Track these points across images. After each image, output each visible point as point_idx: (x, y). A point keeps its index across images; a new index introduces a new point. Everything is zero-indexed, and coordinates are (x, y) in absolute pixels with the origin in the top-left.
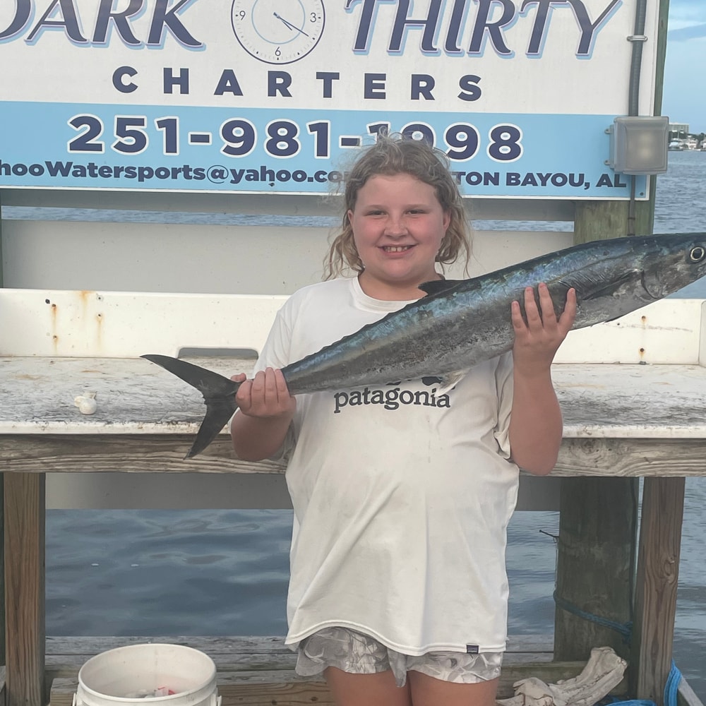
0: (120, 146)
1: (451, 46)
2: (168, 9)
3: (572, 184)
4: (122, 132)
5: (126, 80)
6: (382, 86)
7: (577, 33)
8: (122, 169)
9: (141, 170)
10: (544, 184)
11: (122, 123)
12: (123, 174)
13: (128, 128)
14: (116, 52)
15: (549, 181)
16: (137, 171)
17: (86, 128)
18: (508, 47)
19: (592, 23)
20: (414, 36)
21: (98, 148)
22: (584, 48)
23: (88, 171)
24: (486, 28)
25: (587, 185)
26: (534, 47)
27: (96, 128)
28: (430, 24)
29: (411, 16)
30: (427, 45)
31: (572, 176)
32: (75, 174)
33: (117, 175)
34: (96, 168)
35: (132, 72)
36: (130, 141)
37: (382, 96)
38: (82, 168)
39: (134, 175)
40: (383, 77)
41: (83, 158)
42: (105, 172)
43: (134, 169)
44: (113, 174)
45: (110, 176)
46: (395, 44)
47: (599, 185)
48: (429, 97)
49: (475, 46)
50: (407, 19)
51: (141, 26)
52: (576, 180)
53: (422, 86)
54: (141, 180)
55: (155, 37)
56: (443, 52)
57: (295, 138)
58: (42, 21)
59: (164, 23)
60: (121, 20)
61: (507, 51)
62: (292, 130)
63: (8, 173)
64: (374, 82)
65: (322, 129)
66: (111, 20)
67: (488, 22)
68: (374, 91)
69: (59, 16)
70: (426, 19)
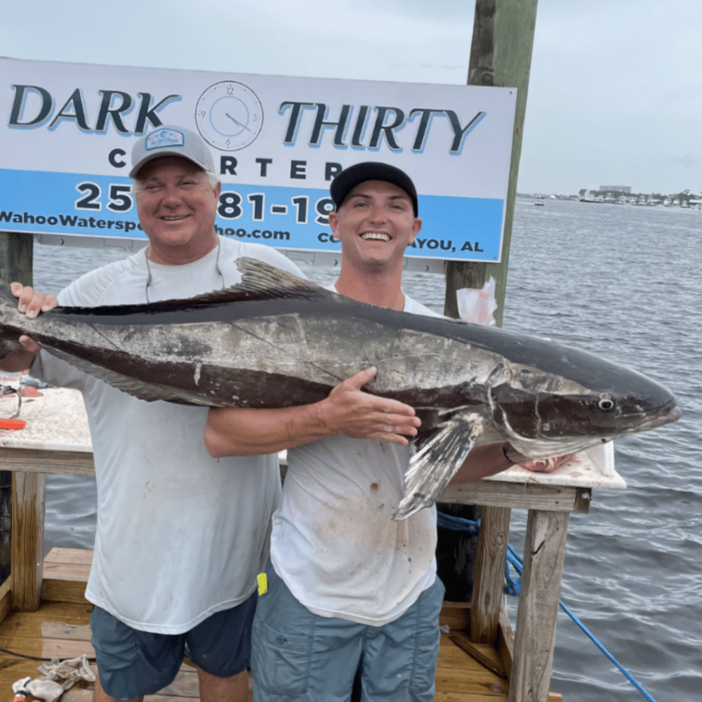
0: (112, 206)
1: (356, 141)
2: (150, 109)
3: (442, 247)
4: (114, 196)
5: (118, 158)
6: (303, 170)
7: (451, 136)
8: (113, 223)
9: (127, 224)
10: (421, 246)
11: (114, 189)
12: (114, 226)
13: (119, 193)
14: (112, 137)
15: (425, 245)
16: (124, 225)
17: (89, 192)
18: (398, 143)
19: (463, 128)
20: (328, 134)
21: (97, 206)
22: (455, 146)
23: (89, 223)
24: (382, 130)
25: (454, 249)
26: (418, 145)
27: (95, 192)
29: (326, 119)
30: (338, 140)
31: (442, 242)
32: (80, 224)
33: (109, 227)
34: (94, 221)
35: (122, 153)
36: (120, 202)
37: (303, 177)
38: (85, 222)
39: (122, 227)
40: (304, 163)
41: (86, 213)
42: (100, 224)
43: (122, 222)
44: (106, 226)
45: (104, 227)
46: (315, 138)
47: (463, 249)
49: (374, 142)
50: (324, 121)
51: (130, 120)
52: (446, 245)
54: (127, 230)
55: (140, 128)
56: (350, 147)
57: (239, 205)
58: (60, 114)
59: (147, 118)
60: (115, 115)
61: (398, 147)
62: (237, 199)
63: (32, 222)
64: (298, 166)
65: (258, 200)
66: (109, 115)
67: (384, 125)
68: (298, 173)
69: (72, 111)
70: (337, 121)
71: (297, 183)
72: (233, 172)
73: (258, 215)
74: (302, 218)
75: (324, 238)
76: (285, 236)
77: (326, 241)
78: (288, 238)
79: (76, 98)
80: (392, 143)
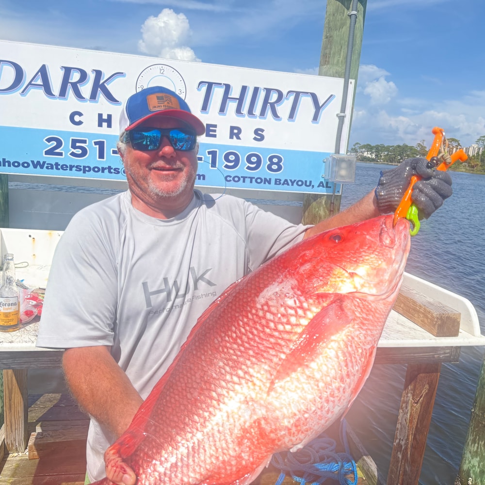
0: (73, 154)
1: (251, 112)
2: (101, 82)
3: (306, 185)
4: (74, 146)
5: (77, 118)
6: (215, 131)
7: (313, 110)
8: (74, 166)
9: (84, 167)
10: (292, 185)
11: (74, 142)
12: (74, 169)
13: (78, 144)
14: (71, 103)
15: (295, 184)
16: (82, 168)
17: (54, 143)
18: (279, 115)
19: (320, 105)
20: (232, 106)
21: (61, 154)
22: (316, 118)
23: (54, 167)
24: (269, 104)
25: (313, 186)
26: (292, 116)
27: (59, 143)
28: (241, 100)
29: (231, 95)
30: (239, 111)
31: (306, 181)
32: (47, 168)
33: (71, 169)
34: (59, 165)
35: (80, 114)
36: (79, 151)
37: (215, 136)
38: (52, 165)
39: (80, 170)
40: (215, 126)
41: (52, 159)
42: (64, 167)
43: (81, 166)
44: (68, 169)
45: (67, 170)
46: (222, 110)
47: (319, 186)
48: (238, 138)
49: (263, 113)
50: (229, 96)
51: (86, 89)
52: (308, 184)
53: (235, 132)
54: (84, 172)
55: (93, 96)
56: (246, 116)
58: (30, 84)
59: (99, 89)
60: (75, 86)
61: (279, 117)
63: (9, 166)
64: (211, 128)
66: (69, 85)
67: (269, 101)
68: (211, 133)
69: (40, 82)
70: (238, 97)
74: (214, 164)
75: (228, 179)
76: (202, 177)
77: (230, 181)
78: (204, 179)
79: (43, 71)
80: (275, 114)
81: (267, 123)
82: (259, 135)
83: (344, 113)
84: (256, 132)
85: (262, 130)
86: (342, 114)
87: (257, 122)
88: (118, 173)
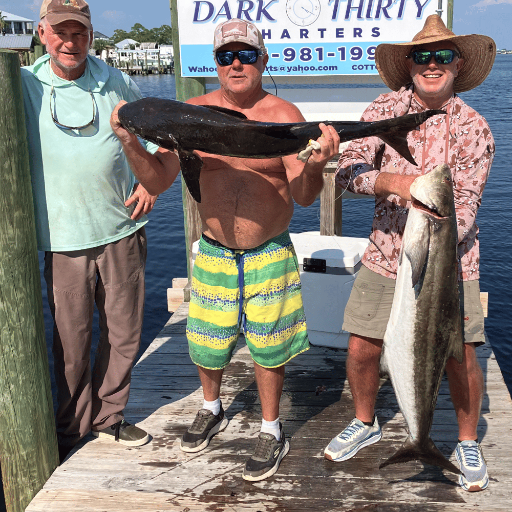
1: (368, 16)
2: (263, 8)
6: (342, 33)
7: (417, 9)
18: (390, 16)
19: (422, 5)
20: (354, 13)
22: (419, 15)
24: (381, 9)
26: (400, 15)
29: (353, 5)
30: (359, 16)
37: (343, 36)
40: (342, 29)
46: (347, 16)
48: (360, 36)
49: (377, 16)
50: (351, 7)
51: (253, 14)
55: (258, 18)
56: (365, 19)
57: (310, 54)
58: (218, 14)
59: (262, 13)
60: (246, 13)
62: (309, 51)
63: (207, 71)
64: (339, 31)
65: (320, 50)
66: (243, 12)
67: (382, 7)
68: (340, 35)
69: (224, 12)
70: (358, 6)
71: (340, 40)
72: (307, 37)
73: (321, 58)
74: (343, 58)
75: (355, 67)
76: (335, 68)
77: (356, 69)
78: (336, 69)
79: (226, 5)
80: (387, 16)
81: (382, 22)
82: (376, 32)
83: (441, 9)
84: (373, 30)
85: (378, 29)
86: (440, 10)
87: (374, 23)
88: (277, 70)
